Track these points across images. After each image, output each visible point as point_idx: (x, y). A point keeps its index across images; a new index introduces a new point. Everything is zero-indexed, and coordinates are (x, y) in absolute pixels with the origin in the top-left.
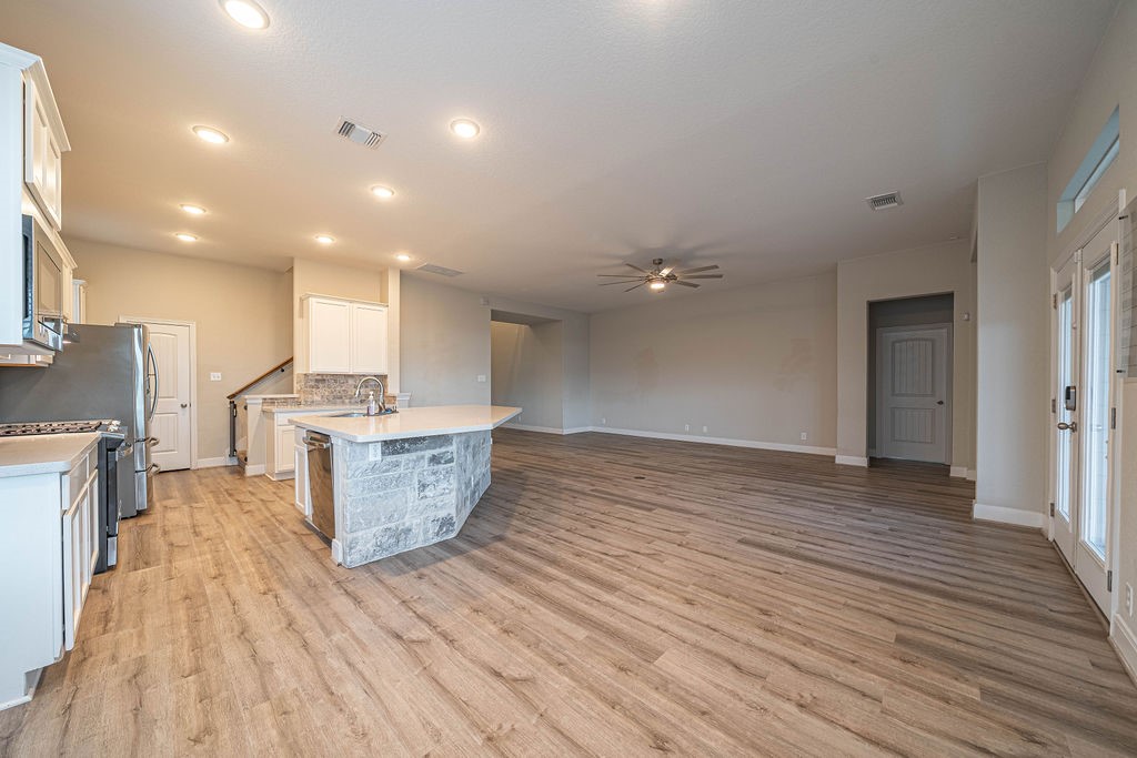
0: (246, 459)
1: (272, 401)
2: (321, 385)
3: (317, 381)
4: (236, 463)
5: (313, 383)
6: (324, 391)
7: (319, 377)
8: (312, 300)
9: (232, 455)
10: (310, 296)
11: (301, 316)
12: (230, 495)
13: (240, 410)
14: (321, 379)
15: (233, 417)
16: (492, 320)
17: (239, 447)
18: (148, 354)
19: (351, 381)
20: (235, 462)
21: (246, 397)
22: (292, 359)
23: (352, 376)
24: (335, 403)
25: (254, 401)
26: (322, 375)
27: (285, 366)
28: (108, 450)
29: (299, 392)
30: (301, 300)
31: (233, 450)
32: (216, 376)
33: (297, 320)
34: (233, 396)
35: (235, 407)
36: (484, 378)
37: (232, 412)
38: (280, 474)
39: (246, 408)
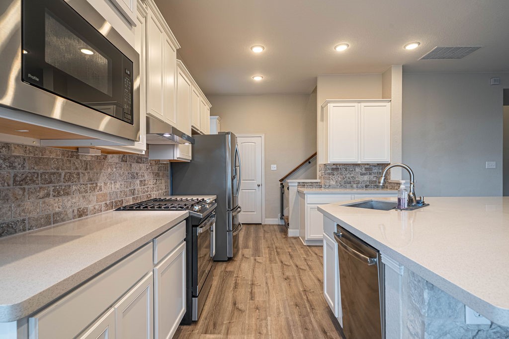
0: (288, 224)
1: (303, 185)
2: (335, 173)
3: (333, 169)
4: (284, 224)
5: (330, 171)
6: (338, 177)
7: (334, 167)
8: (330, 105)
9: (281, 218)
10: (329, 102)
11: (322, 120)
12: (278, 253)
13: (285, 189)
14: (335, 168)
15: (282, 194)
16: (504, 105)
17: (285, 214)
18: (235, 154)
19: (358, 170)
20: (282, 223)
21: (288, 181)
22: (316, 154)
23: (358, 165)
24: (346, 188)
25: (293, 183)
26: (336, 165)
27: (312, 159)
28: (193, 226)
29: (320, 178)
30: (322, 108)
31: (282, 215)
32: (274, 167)
33: (319, 123)
34: (282, 180)
35: (283, 187)
36: (494, 165)
37: (282, 190)
38: (308, 241)
39: (288, 189)
